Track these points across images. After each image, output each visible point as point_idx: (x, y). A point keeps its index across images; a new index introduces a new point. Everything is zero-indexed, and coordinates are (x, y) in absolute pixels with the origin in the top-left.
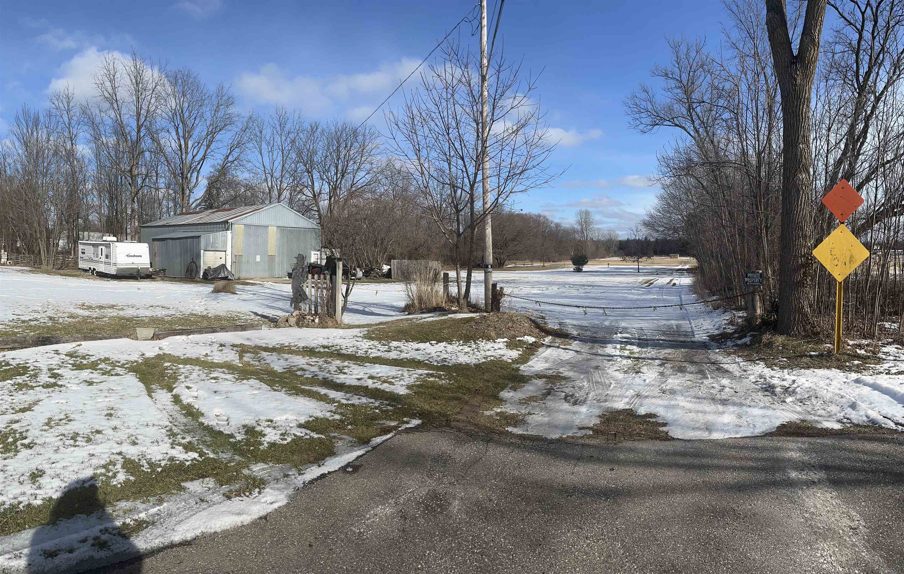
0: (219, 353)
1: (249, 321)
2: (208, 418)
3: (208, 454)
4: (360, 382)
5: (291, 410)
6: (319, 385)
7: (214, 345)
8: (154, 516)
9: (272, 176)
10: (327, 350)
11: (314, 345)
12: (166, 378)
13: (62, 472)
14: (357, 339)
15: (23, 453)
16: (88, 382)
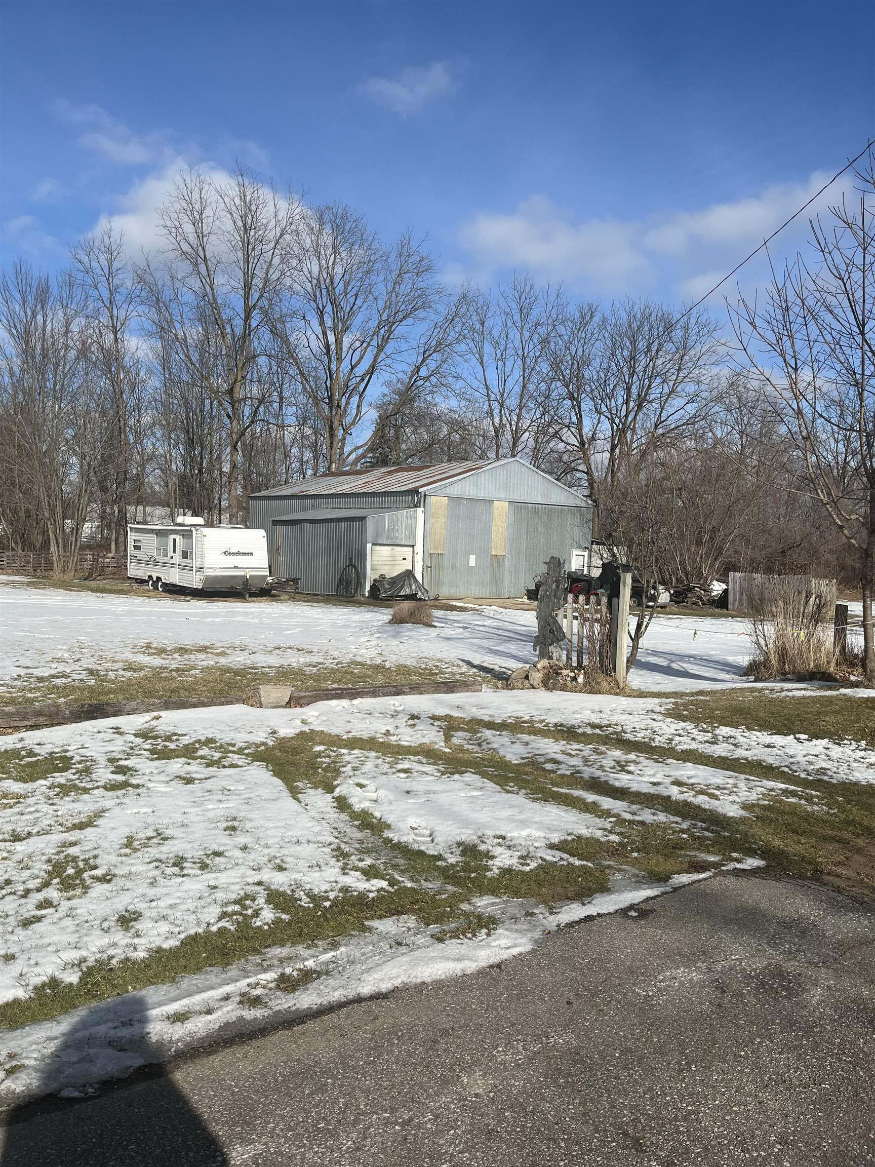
0: (409, 730)
1: (457, 677)
2: (399, 830)
3: (403, 882)
4: (656, 787)
5: (536, 823)
6: (583, 789)
7: (400, 716)
8: (327, 963)
9: (502, 406)
10: (598, 731)
11: (574, 722)
12: (320, 770)
13: (170, 912)
14: (655, 717)
15: (99, 889)
16: (184, 779)
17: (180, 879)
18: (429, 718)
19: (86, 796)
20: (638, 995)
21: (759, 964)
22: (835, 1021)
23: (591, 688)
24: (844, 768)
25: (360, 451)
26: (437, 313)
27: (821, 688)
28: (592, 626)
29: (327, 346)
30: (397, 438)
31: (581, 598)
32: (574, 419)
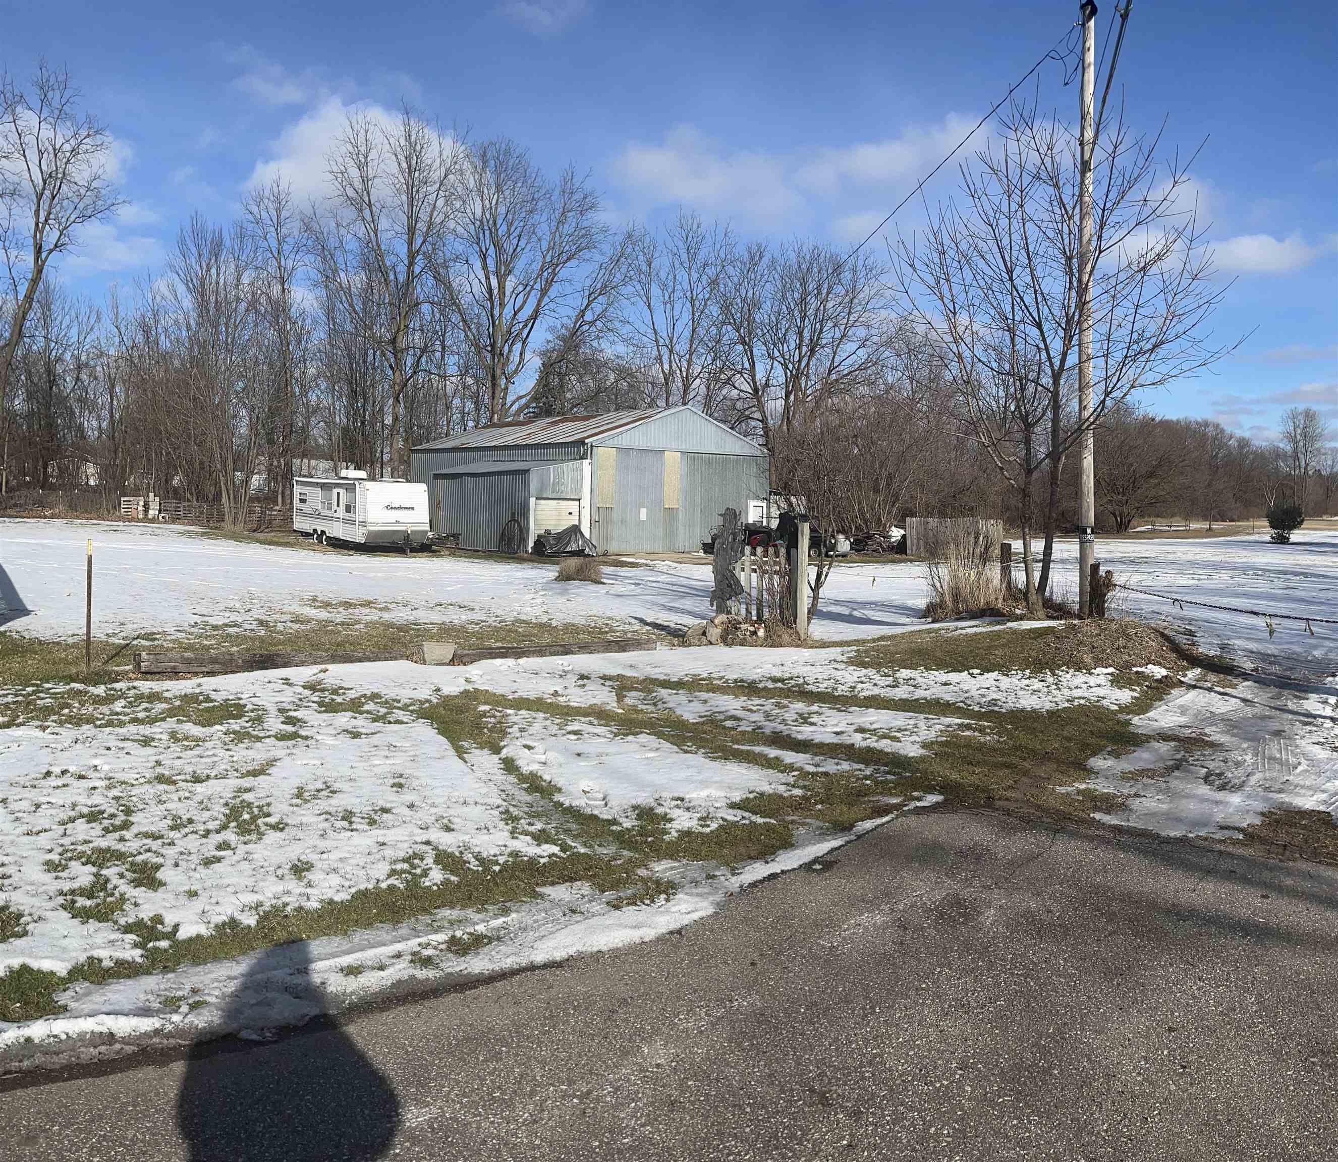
0: (579, 691)
1: (629, 635)
2: (570, 794)
3: (575, 847)
4: (839, 737)
5: (716, 782)
6: (764, 744)
7: (569, 676)
8: (498, 929)
9: (671, 351)
10: (779, 685)
11: (755, 677)
12: (485, 730)
13: (340, 865)
14: (837, 666)
15: (272, 837)
16: (351, 733)
17: (349, 834)
18: (601, 678)
19: (258, 745)
20: (823, 947)
21: (939, 895)
22: (1007, 937)
23: (772, 641)
24: (1012, 698)
25: (523, 401)
26: (602, 253)
27: (990, 624)
28: (771, 579)
29: (490, 291)
30: (562, 386)
31: (759, 550)
32: (747, 365)
